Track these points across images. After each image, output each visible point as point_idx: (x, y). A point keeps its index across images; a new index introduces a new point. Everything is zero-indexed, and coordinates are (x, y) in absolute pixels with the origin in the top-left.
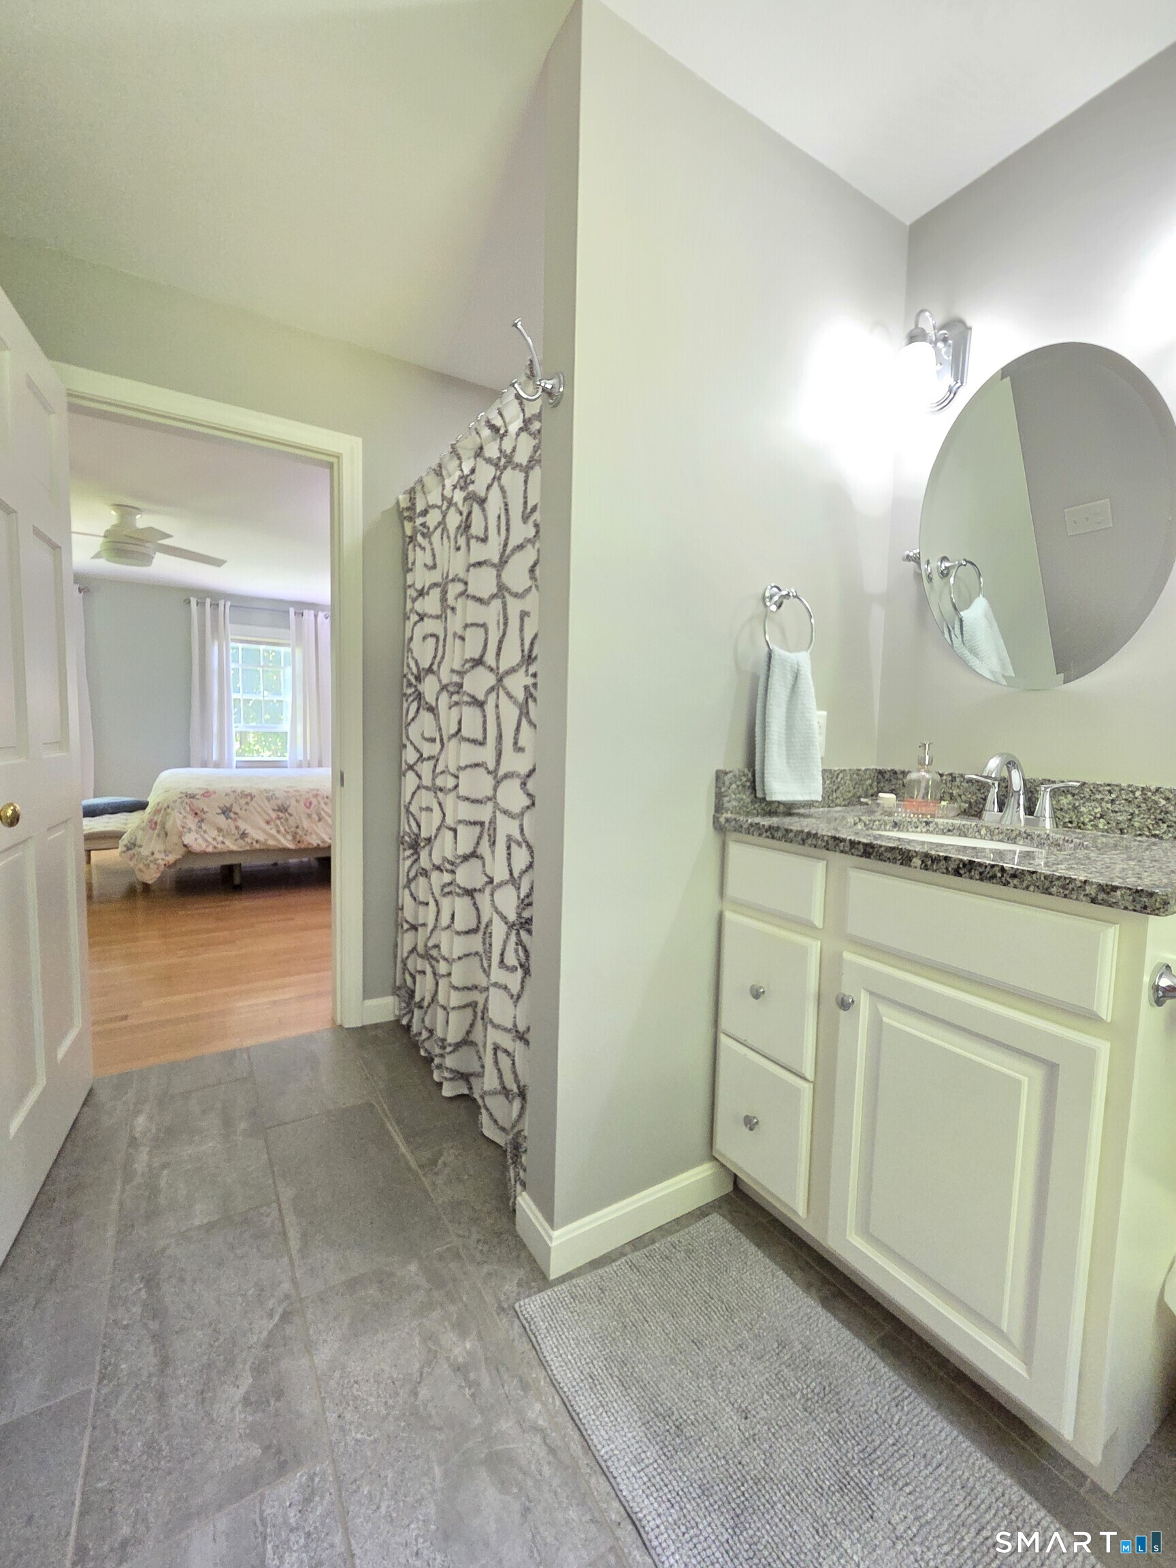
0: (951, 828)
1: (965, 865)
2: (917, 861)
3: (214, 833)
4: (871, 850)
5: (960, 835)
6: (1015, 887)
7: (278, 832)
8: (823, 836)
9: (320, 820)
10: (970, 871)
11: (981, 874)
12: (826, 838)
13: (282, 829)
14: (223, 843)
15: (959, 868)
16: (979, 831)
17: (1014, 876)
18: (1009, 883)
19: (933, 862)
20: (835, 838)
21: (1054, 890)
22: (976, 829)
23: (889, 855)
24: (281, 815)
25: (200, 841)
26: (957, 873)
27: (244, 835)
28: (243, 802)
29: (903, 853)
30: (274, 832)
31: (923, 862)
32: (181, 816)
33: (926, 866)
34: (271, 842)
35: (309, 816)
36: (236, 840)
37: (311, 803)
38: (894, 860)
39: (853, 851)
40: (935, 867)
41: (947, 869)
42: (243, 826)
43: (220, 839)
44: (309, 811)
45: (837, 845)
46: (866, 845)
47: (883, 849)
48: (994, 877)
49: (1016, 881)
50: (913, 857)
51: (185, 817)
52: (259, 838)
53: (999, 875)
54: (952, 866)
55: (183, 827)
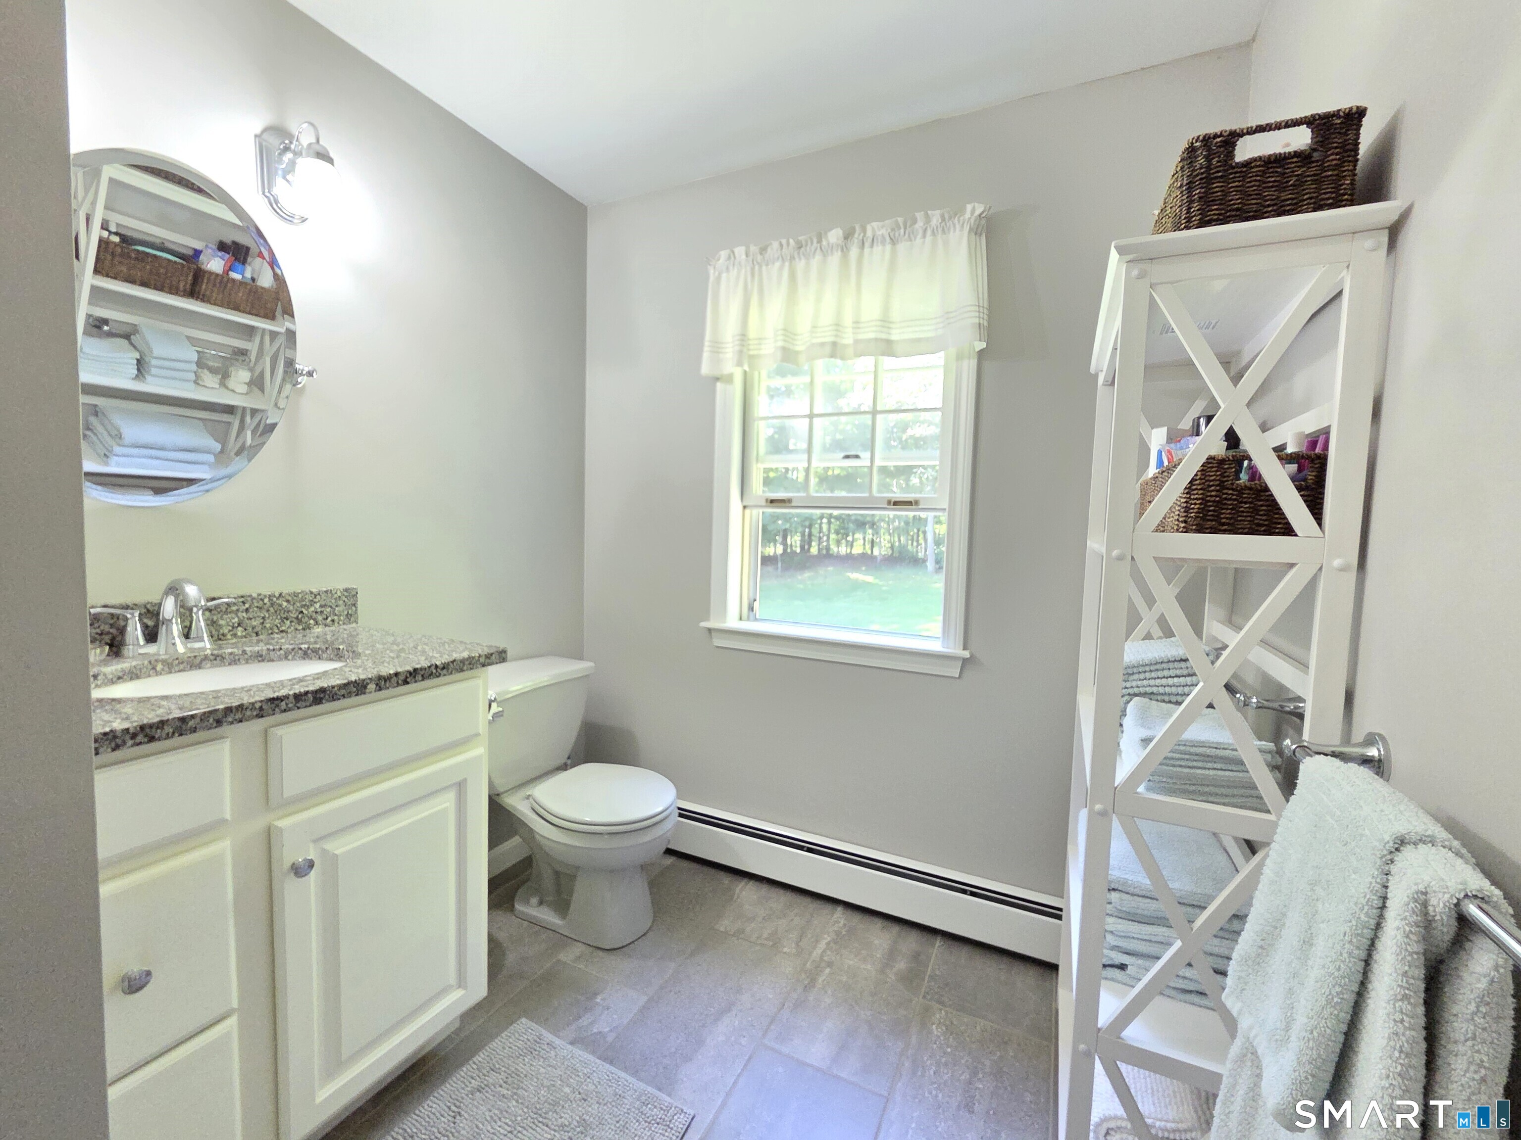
0: (120, 674)
1: (411, 674)
2: (372, 687)
4: (322, 695)
5: (131, 679)
6: (445, 675)
8: (253, 704)
10: (415, 677)
11: (422, 676)
12: (258, 705)
15: (407, 677)
16: (154, 668)
17: (443, 668)
18: (440, 674)
19: (385, 681)
20: (272, 700)
21: (465, 668)
22: (150, 667)
23: (343, 692)
26: (406, 682)
29: (358, 684)
31: (377, 685)
33: (380, 687)
38: (350, 694)
39: (298, 705)
40: (387, 686)
41: (398, 682)
45: (277, 706)
46: (316, 692)
47: (336, 689)
48: (431, 674)
49: (445, 671)
50: (368, 684)
53: (434, 671)
54: (402, 678)
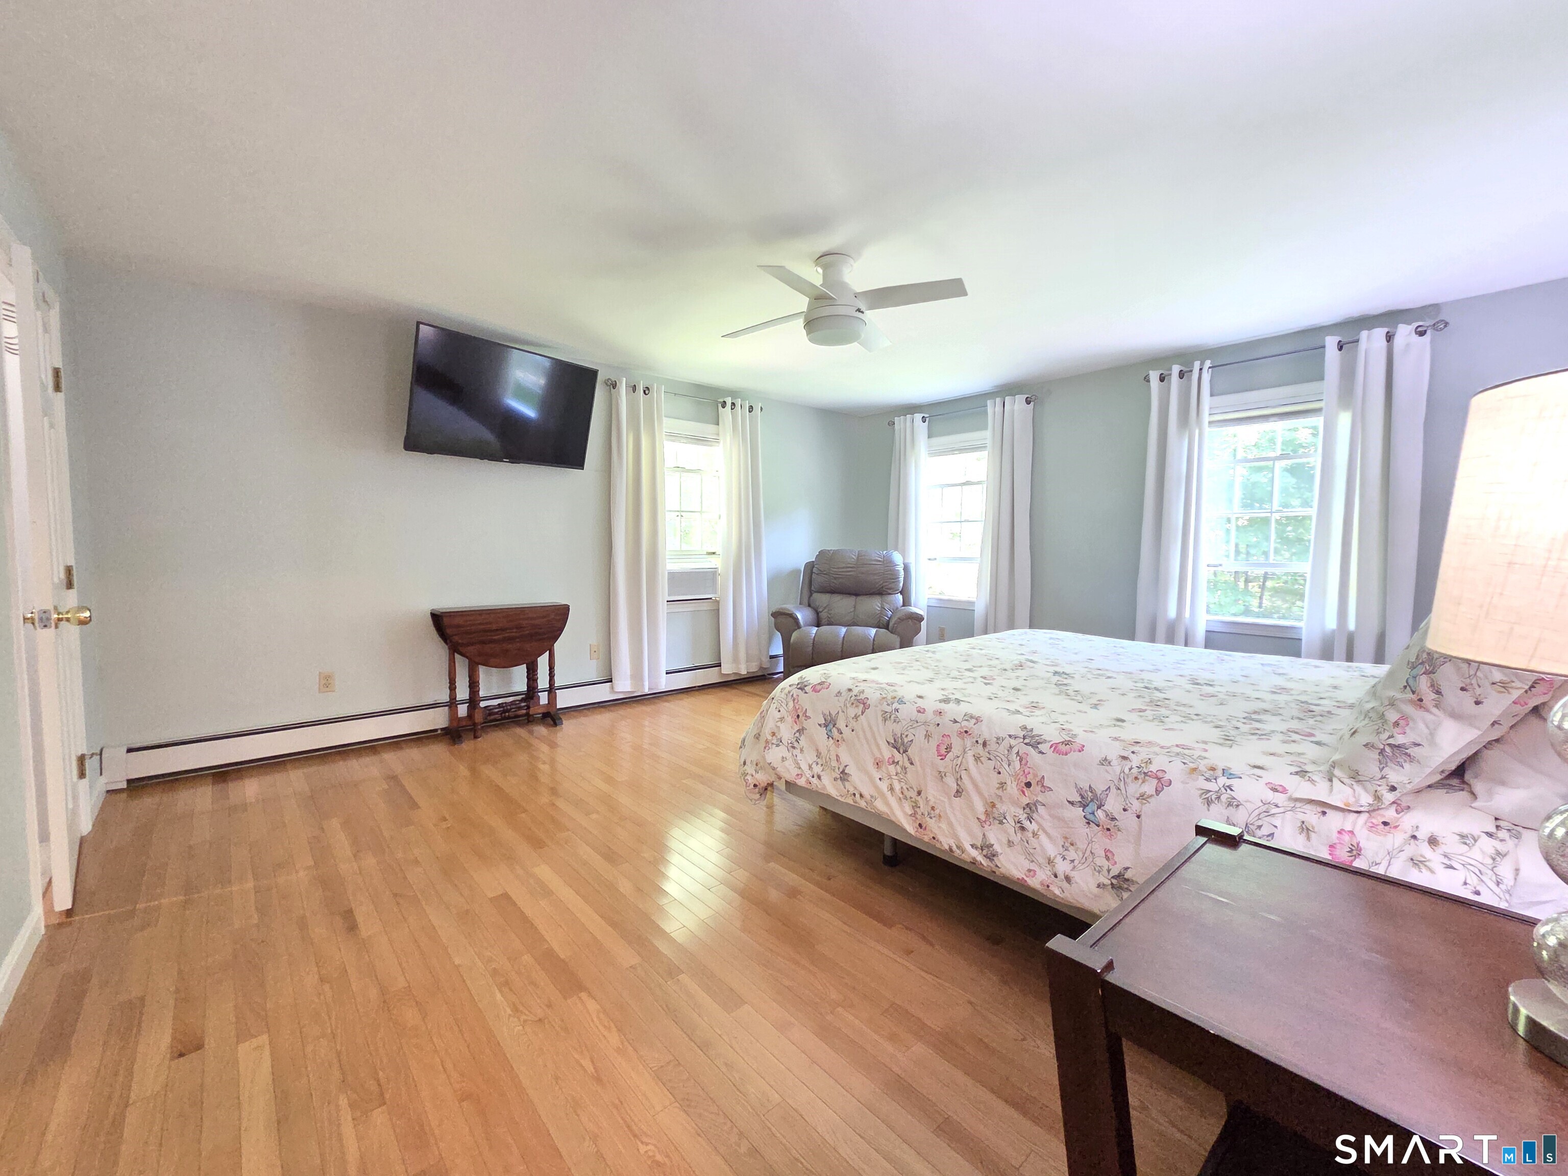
3: (811, 757)
7: (892, 789)
9: (958, 793)
13: (897, 787)
14: (819, 777)
24: (898, 757)
25: (789, 764)
27: (844, 776)
28: (852, 712)
30: (884, 786)
32: (778, 715)
34: (880, 806)
35: (941, 776)
36: (835, 779)
37: (949, 749)
42: (845, 758)
43: (817, 769)
44: (941, 765)
51: (782, 719)
52: (865, 793)
55: (774, 734)
